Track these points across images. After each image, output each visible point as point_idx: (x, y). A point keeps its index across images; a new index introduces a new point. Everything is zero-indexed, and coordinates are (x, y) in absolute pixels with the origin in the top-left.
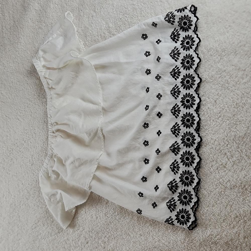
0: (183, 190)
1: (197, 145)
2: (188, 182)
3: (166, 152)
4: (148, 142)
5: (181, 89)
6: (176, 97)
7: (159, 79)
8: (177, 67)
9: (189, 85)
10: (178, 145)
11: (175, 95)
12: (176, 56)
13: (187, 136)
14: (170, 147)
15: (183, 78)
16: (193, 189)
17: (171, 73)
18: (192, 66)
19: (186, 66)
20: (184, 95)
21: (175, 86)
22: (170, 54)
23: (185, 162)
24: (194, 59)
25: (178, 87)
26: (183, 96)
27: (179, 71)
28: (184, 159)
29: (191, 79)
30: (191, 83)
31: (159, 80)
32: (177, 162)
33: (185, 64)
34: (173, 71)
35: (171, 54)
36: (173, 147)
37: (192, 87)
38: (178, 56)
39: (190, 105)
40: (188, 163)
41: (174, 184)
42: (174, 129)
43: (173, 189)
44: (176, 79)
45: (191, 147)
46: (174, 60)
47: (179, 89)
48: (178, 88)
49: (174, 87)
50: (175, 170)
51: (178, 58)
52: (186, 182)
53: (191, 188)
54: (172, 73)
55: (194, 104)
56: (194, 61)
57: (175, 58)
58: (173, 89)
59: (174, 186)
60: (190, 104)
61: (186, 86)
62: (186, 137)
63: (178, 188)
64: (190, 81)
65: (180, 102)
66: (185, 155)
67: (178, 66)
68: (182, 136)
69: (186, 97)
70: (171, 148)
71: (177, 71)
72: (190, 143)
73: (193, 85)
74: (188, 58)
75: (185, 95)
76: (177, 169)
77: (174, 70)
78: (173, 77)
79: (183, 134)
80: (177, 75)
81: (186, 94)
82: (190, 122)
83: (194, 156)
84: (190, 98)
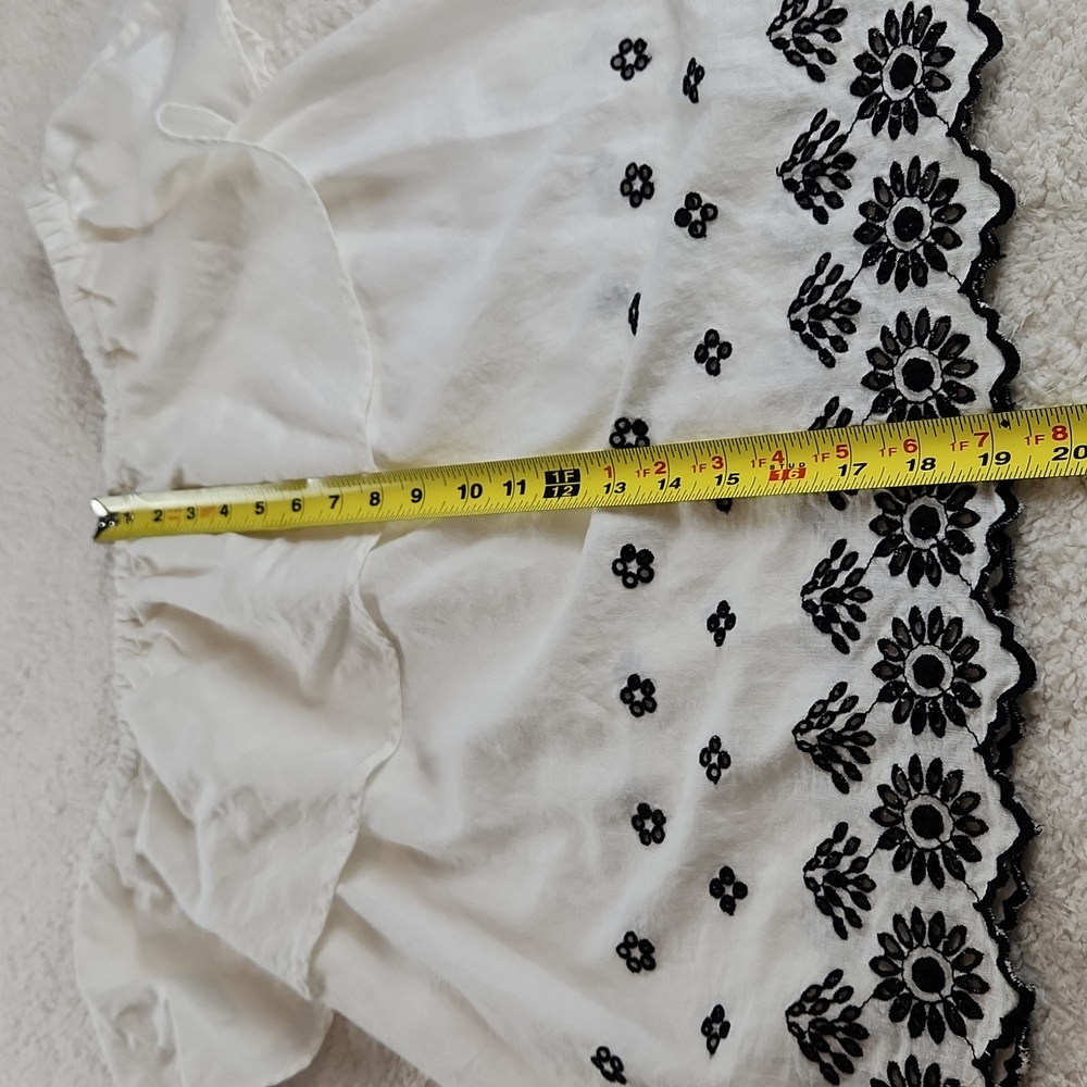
0: (901, 1060)
1: (993, 718)
2: (940, 1008)
3: (769, 765)
4: (653, 690)
5: (866, 288)
6: (831, 350)
7: (704, 229)
8: (827, 121)
9: (920, 251)
10: (859, 708)
11: (823, 334)
12: (816, 39)
13: (915, 643)
14: (797, 730)
15: (874, 198)
16: (976, 1063)
17: (787, 176)
18: (936, 97)
19: (889, 101)
20: (885, 332)
21: (819, 269)
22: (773, 28)
23: (912, 843)
24: (943, 42)
25: (839, 269)
26: (877, 342)
27: (844, 148)
28: (903, 819)
29: (931, 205)
30: (933, 233)
31: (702, 235)
32: (856, 842)
33: (884, 93)
34: (799, 156)
35: (781, 27)
36: (820, 726)
37: (941, 265)
38: (826, 35)
39: (933, 403)
40: (934, 857)
41: (834, 1012)
42: (822, 592)
43: (826, 1048)
44: (821, 217)
45: (953, 734)
46: (804, 69)
47: (848, 284)
48: (841, 279)
49: (812, 279)
50: (840, 903)
51: (833, 48)
52: (922, 1003)
53: (961, 1056)
54: (790, 169)
55: (970, 396)
56: (948, 54)
57: (807, 57)
58: (802, 291)
59: (830, 1028)
60: (935, 394)
61: (899, 256)
62: (912, 648)
63: (865, 1045)
64: (927, 219)
65: (860, 390)
66: (908, 793)
67: (831, 116)
68: (883, 644)
69: (902, 347)
70: (803, 732)
71: (825, 156)
72: (941, 700)
73: (949, 247)
74: (905, 43)
75: (893, 329)
76: (853, 895)
77: (804, 146)
78: (804, 201)
79: (887, 632)
80: (826, 184)
81: (902, 317)
82: (941, 535)
83: (975, 799)
84: (930, 348)
